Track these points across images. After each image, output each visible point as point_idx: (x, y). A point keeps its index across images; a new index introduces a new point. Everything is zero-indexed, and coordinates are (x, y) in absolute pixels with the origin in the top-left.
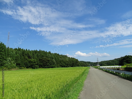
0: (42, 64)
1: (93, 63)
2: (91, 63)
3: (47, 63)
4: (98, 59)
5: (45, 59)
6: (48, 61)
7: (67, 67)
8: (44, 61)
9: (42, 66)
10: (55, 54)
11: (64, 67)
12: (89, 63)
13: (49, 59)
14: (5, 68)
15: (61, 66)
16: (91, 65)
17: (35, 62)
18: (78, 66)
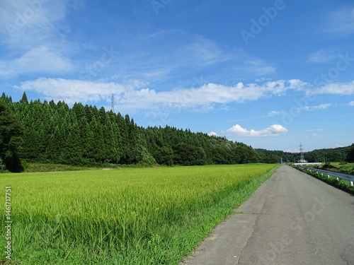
0: (178, 157)
1: (290, 154)
2: (285, 153)
3: (188, 154)
4: (301, 146)
5: (184, 146)
6: (191, 150)
7: (227, 163)
8: (182, 151)
9: (178, 160)
10: (200, 135)
11: (222, 163)
12: (280, 153)
13: (193, 147)
14: (145, 164)
15: (216, 161)
16: (285, 161)
17: (171, 154)
18: (254, 161)
